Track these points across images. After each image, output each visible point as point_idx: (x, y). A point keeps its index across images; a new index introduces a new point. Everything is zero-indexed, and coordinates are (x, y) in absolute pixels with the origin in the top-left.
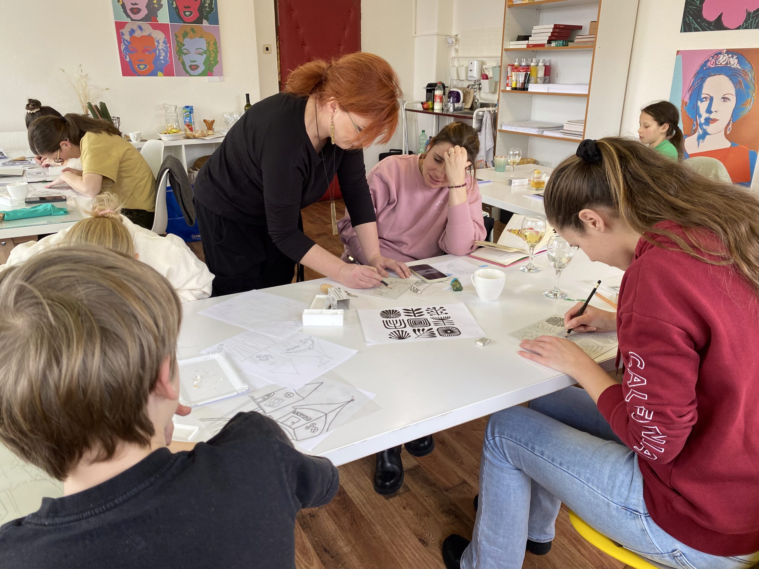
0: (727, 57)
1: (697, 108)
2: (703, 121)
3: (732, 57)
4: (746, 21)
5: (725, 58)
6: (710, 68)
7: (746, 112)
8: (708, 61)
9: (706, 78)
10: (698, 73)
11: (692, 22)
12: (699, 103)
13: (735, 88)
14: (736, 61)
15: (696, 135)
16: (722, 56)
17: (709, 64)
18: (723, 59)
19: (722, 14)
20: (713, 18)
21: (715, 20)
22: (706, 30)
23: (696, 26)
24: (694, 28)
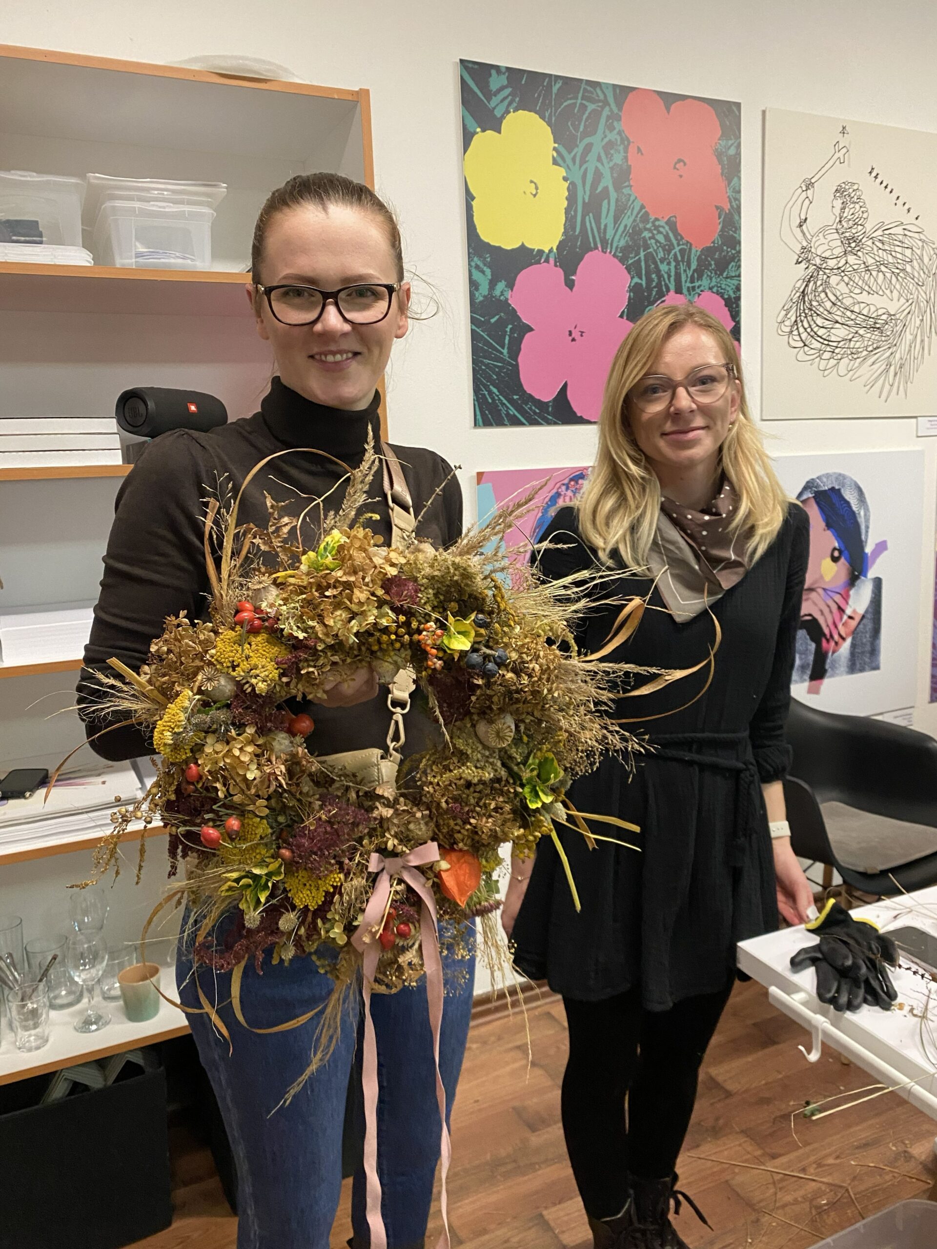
8: (558, 495)
11: (499, 399)
16: (586, 483)
17: (561, 502)
19: (565, 386)
20: (547, 396)
21: (555, 399)
22: (538, 424)
23: (513, 411)
24: (508, 415)
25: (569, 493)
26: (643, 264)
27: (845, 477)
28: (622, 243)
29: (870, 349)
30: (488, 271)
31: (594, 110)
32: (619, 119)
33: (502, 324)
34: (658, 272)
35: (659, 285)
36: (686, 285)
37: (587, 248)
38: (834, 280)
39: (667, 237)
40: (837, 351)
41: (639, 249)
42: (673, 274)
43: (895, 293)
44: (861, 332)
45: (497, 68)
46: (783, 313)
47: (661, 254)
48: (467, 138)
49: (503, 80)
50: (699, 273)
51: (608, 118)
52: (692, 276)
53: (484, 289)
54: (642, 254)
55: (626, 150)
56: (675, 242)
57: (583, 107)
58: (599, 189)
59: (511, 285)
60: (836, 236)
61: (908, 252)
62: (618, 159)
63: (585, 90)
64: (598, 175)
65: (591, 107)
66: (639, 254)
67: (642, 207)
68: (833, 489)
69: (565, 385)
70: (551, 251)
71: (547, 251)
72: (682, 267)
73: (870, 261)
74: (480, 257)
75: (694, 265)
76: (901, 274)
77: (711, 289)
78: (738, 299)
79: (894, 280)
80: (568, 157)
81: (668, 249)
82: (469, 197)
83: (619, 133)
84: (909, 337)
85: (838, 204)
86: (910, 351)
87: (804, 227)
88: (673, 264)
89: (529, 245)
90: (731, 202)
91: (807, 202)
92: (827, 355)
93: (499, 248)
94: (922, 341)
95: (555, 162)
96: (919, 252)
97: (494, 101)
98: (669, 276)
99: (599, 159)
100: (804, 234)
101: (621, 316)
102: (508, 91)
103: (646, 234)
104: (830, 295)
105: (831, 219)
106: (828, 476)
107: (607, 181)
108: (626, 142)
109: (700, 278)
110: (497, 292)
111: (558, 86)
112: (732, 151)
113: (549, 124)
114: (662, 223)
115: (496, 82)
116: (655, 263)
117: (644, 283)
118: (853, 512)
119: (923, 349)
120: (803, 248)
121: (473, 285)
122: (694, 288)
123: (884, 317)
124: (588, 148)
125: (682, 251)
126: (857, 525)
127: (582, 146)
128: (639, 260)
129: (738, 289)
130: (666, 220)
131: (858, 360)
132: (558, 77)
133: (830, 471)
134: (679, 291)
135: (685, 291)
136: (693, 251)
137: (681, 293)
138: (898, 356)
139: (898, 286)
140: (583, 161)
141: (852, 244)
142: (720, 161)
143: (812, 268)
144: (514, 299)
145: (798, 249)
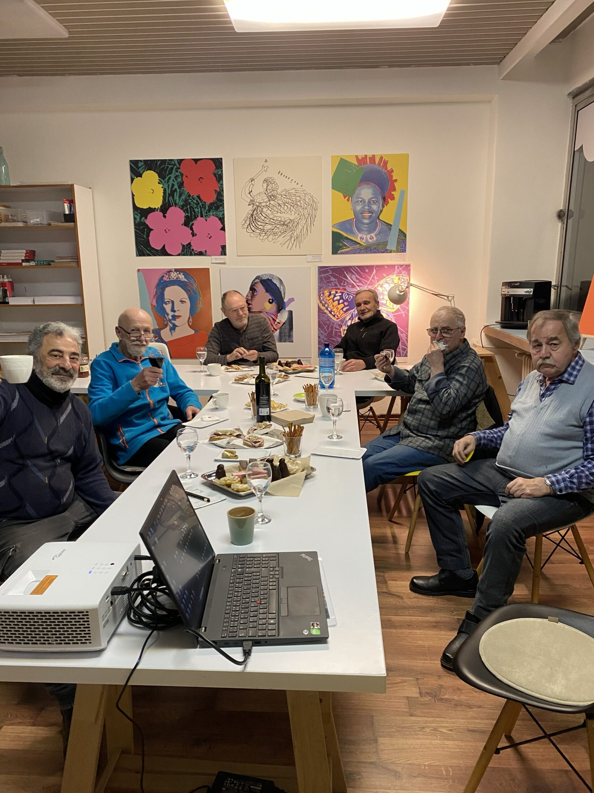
0: (176, 274)
1: (164, 309)
2: (171, 318)
3: (180, 274)
4: (182, 251)
5: (175, 275)
6: (166, 281)
7: (199, 309)
8: (163, 276)
9: (165, 288)
10: (158, 285)
11: (143, 249)
12: (164, 305)
13: (187, 294)
14: (183, 276)
15: (168, 328)
16: (172, 273)
17: (164, 278)
18: (174, 275)
20: (159, 248)
21: (161, 249)
22: (155, 255)
23: (148, 252)
24: (147, 253)
25: (167, 276)
26: (189, 209)
27: (273, 275)
28: (182, 204)
29: (282, 232)
30: (139, 215)
31: (171, 168)
32: (179, 168)
33: (144, 229)
34: (194, 211)
35: (195, 215)
36: (204, 214)
37: (170, 206)
38: (265, 210)
39: (197, 201)
40: (267, 233)
41: (187, 204)
42: (199, 211)
43: (293, 213)
44: (278, 226)
45: (141, 161)
46: (244, 222)
47: (195, 206)
48: (132, 180)
49: (143, 163)
50: (209, 211)
51: (176, 169)
52: (206, 212)
53: (138, 220)
54: (188, 206)
55: (182, 177)
56: (200, 202)
57: (168, 167)
58: (173, 189)
59: (146, 218)
60: (265, 195)
61: (298, 198)
62: (179, 180)
63: (168, 162)
64: (173, 185)
65: (170, 166)
66: (187, 206)
67: (188, 193)
68: (268, 279)
69: (164, 246)
70: (158, 208)
71: (157, 208)
72: (203, 209)
73: (280, 202)
74: (137, 211)
75: (207, 208)
76: (295, 206)
77: (213, 215)
78: (224, 217)
79: (292, 208)
80: (163, 181)
81: (197, 204)
82: (133, 195)
83: (180, 172)
84: (300, 227)
85: (265, 185)
86: (301, 232)
87: (251, 193)
88: (199, 208)
89: (151, 207)
90: (220, 188)
91: (252, 185)
92: (262, 235)
93: (142, 208)
94: (307, 228)
95: (159, 183)
96: (303, 198)
97: (139, 170)
98: (198, 212)
99: (173, 181)
100: (251, 195)
101: (182, 225)
102: (144, 166)
103: (190, 201)
104: (263, 215)
105: (262, 190)
106: (266, 275)
107: (176, 187)
108: (182, 175)
109: (209, 212)
110: (142, 220)
111: (159, 162)
112: (220, 173)
113: (157, 173)
114: (195, 197)
115: (140, 164)
116: (193, 209)
117: (189, 215)
118: (278, 287)
119: (308, 231)
120: (251, 200)
121: (135, 219)
122: (207, 215)
123: (288, 221)
124: (170, 178)
125: (203, 205)
126: (280, 292)
127: (167, 178)
128: (188, 208)
129: (224, 214)
130: (197, 195)
131: (277, 236)
132: (159, 160)
133: (267, 273)
134: (202, 216)
135: (204, 216)
136: (207, 204)
137: (203, 217)
138: (295, 234)
139: (294, 210)
140: (168, 181)
141: (272, 197)
142: (215, 176)
143: (255, 206)
144: (147, 222)
145: (249, 201)
